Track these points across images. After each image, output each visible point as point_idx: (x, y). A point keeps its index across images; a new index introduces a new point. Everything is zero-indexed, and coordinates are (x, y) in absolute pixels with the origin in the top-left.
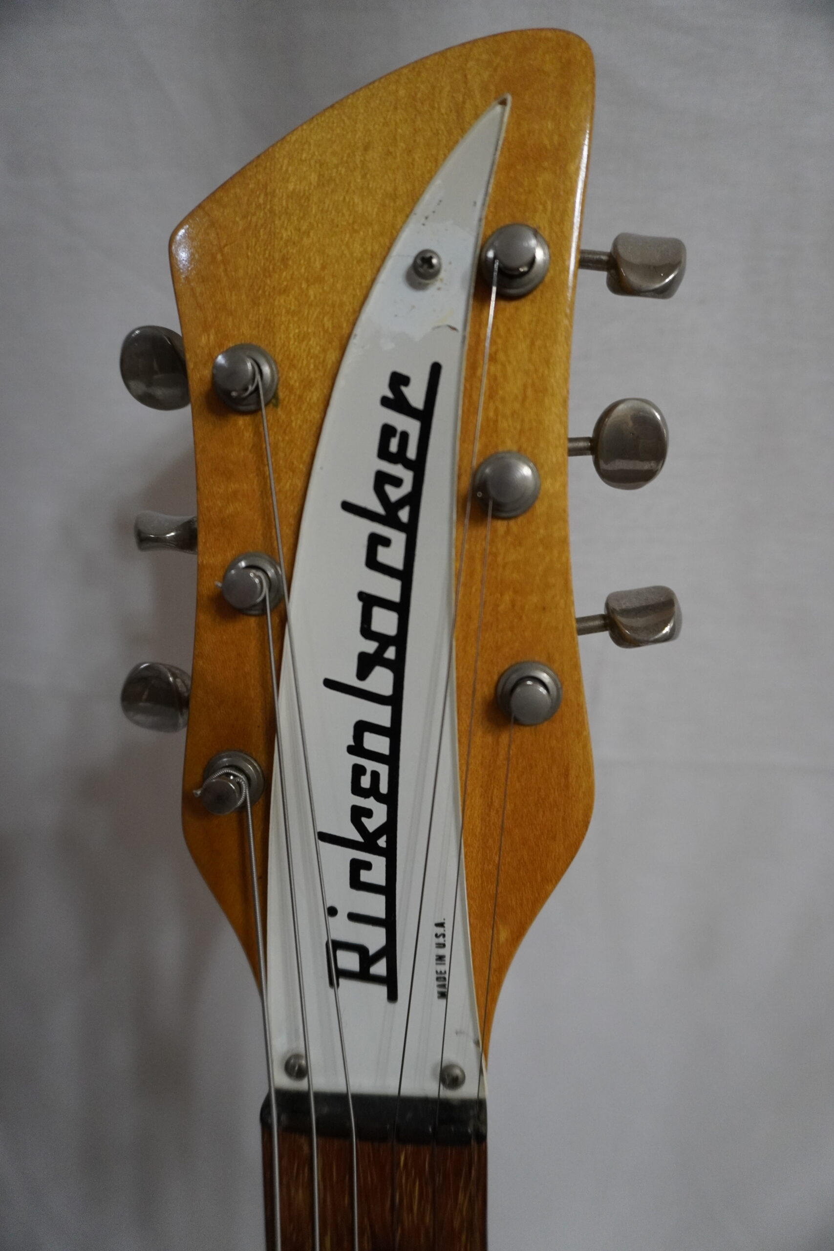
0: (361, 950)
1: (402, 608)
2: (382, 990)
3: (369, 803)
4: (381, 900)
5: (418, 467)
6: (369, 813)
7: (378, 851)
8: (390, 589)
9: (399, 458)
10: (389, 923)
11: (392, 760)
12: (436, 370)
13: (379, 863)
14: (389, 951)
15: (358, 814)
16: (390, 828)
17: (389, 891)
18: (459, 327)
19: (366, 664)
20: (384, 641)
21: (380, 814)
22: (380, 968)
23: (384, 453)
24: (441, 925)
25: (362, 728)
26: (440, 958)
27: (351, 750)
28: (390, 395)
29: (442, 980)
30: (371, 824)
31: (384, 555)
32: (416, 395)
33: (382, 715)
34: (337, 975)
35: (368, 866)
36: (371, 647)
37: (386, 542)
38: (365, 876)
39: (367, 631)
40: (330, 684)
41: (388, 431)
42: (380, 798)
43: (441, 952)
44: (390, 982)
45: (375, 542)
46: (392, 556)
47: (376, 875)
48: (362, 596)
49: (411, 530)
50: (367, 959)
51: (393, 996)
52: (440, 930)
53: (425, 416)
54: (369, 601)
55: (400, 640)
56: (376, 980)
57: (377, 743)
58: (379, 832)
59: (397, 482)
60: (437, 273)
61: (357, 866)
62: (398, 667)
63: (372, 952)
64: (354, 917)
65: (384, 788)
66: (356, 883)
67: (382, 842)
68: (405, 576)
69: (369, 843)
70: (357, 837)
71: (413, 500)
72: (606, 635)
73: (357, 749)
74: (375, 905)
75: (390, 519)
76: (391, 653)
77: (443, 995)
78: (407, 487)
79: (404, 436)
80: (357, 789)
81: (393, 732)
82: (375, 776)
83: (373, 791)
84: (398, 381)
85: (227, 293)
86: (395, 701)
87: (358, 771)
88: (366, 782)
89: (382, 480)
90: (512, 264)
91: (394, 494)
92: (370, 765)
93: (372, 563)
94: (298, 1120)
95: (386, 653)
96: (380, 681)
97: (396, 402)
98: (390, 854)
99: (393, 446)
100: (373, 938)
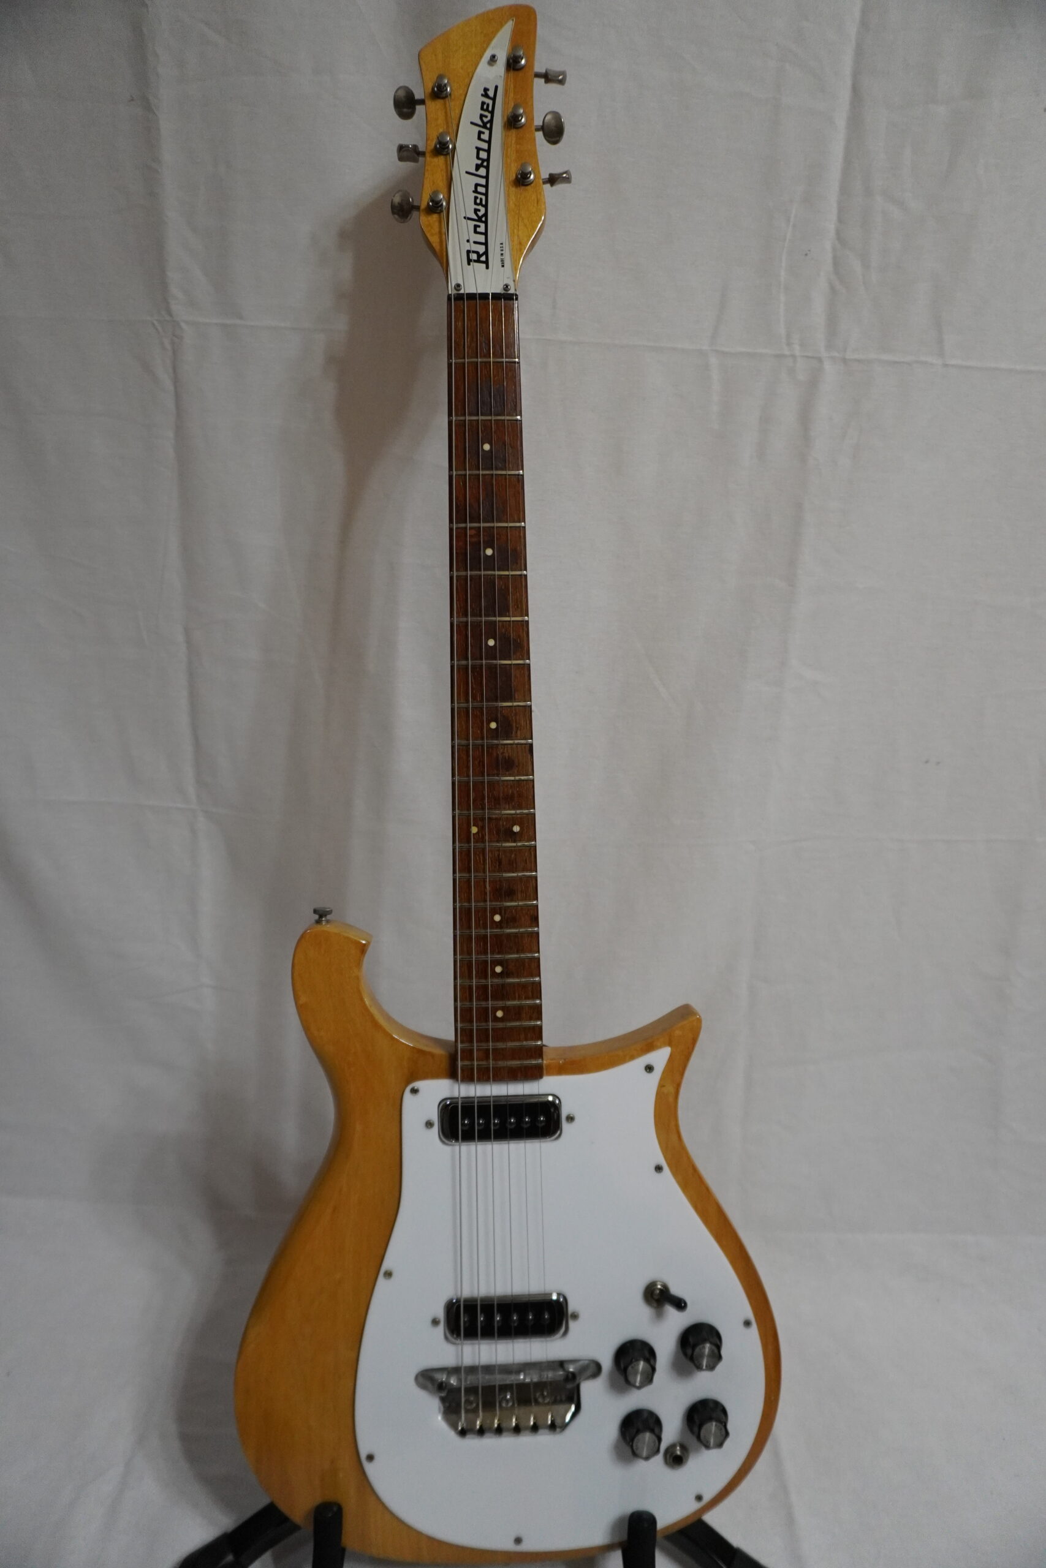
0: (477, 253)
1: (488, 151)
2: (484, 265)
3: (479, 207)
4: (483, 237)
5: (492, 113)
6: (479, 210)
7: (482, 222)
8: (485, 146)
9: (487, 110)
10: (486, 244)
11: (486, 194)
12: (496, 87)
13: (483, 225)
14: (486, 253)
15: (476, 211)
16: (486, 215)
17: (486, 234)
18: (503, 76)
19: (478, 167)
20: (483, 160)
21: (482, 211)
22: (483, 258)
23: (482, 108)
24: (502, 244)
25: (477, 185)
26: (502, 254)
27: (474, 192)
28: (483, 93)
29: (502, 261)
30: (480, 214)
31: (483, 136)
32: (491, 93)
33: (483, 181)
34: (469, 261)
35: (479, 226)
36: (479, 162)
37: (483, 133)
38: (478, 230)
39: (478, 157)
40: (467, 173)
41: (483, 103)
42: (482, 206)
43: (502, 252)
44: (486, 263)
45: (480, 133)
46: (485, 137)
47: (482, 229)
48: (477, 148)
49: (490, 130)
50: (479, 256)
51: (487, 267)
52: (501, 246)
53: (494, 99)
54: (478, 149)
55: (488, 160)
56: (482, 262)
57: (481, 190)
58: (482, 216)
59: (486, 117)
60: (496, 61)
61: (476, 227)
62: (487, 168)
63: (481, 253)
64: (475, 242)
65: (484, 203)
66: (476, 232)
67: (483, 219)
68: (489, 142)
69: (479, 219)
70: (476, 217)
71: (491, 121)
73: (476, 191)
74: (482, 239)
75: (484, 126)
76: (485, 164)
77: (503, 266)
78: (489, 118)
79: (488, 105)
80: (476, 203)
81: (486, 186)
82: (481, 199)
83: (481, 204)
84: (486, 90)
86: (487, 177)
87: (476, 198)
88: (478, 201)
89: (482, 116)
90: (517, 61)
91: (485, 120)
92: (480, 196)
93: (479, 138)
94: (459, 297)
95: (484, 163)
96: (482, 171)
97: (486, 95)
98: (486, 223)
99: (485, 107)
100: (481, 249)
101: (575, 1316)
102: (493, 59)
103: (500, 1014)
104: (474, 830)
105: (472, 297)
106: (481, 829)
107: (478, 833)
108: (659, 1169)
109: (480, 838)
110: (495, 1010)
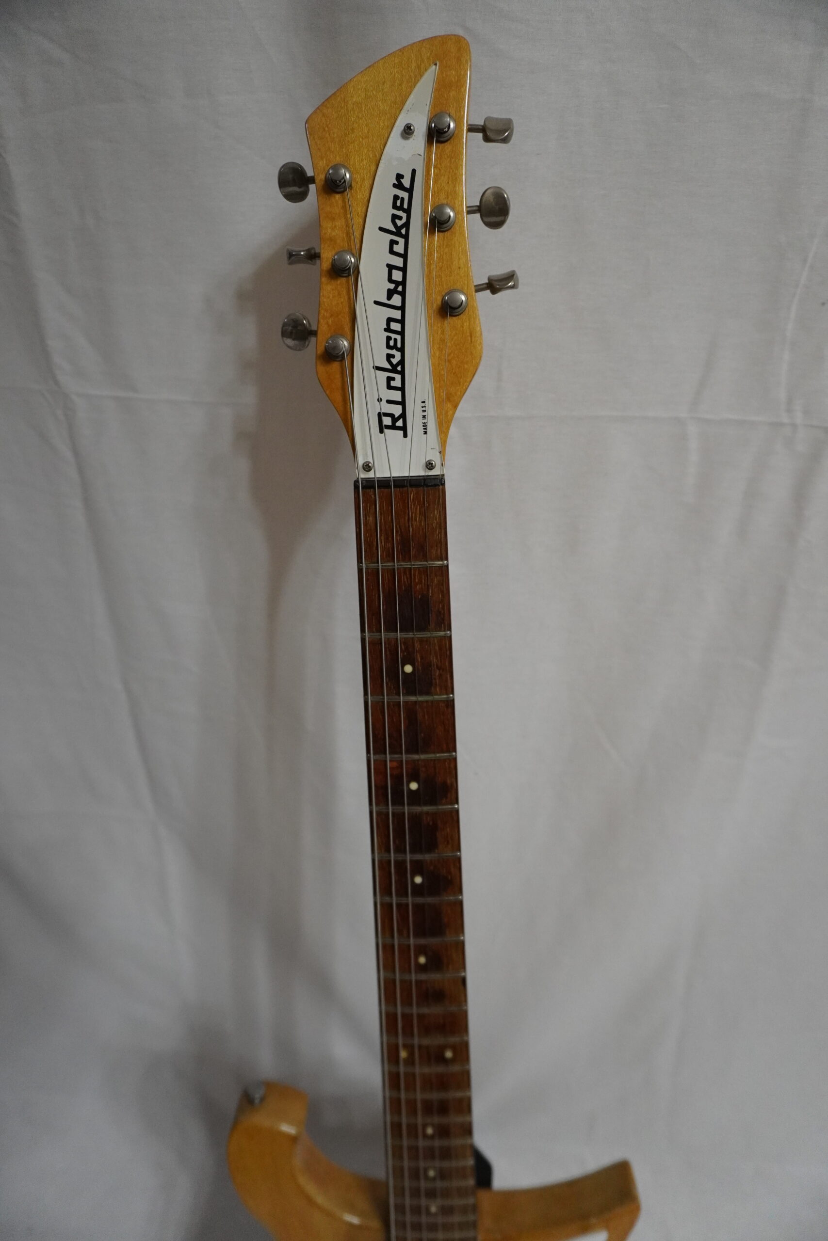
0: (391, 415)
1: (404, 270)
2: (401, 432)
3: (394, 352)
4: (399, 393)
5: (408, 212)
6: (393, 356)
7: (397, 372)
8: (399, 262)
9: (400, 208)
10: (403, 403)
11: (402, 333)
12: (414, 172)
13: (398, 377)
14: (403, 416)
15: (389, 357)
16: (402, 362)
17: (402, 389)
18: (422, 154)
19: (390, 294)
20: (397, 283)
21: (398, 357)
23: (395, 207)
24: (424, 402)
25: (389, 320)
26: (424, 417)
27: (386, 330)
28: (397, 183)
29: (425, 426)
30: (395, 361)
31: (396, 248)
32: (406, 183)
33: (397, 315)
34: (381, 427)
35: (394, 379)
36: (392, 286)
37: (397, 243)
38: (393, 384)
39: (390, 280)
40: (376, 303)
41: (396, 197)
42: (398, 350)
43: (424, 414)
44: (404, 429)
45: (393, 243)
46: (400, 248)
47: (397, 383)
48: (388, 265)
49: (406, 237)
50: (395, 420)
51: (405, 436)
52: (423, 405)
53: (410, 191)
54: (391, 267)
55: (403, 283)
56: (399, 428)
57: (396, 326)
58: (398, 364)
59: (400, 218)
60: (413, 132)
61: (389, 379)
62: (403, 294)
63: (396, 416)
64: (389, 402)
65: (399, 345)
66: (389, 387)
67: (399, 368)
68: (405, 256)
69: (394, 369)
70: (389, 367)
71: (407, 225)
72: (488, 291)
73: (388, 329)
74: (397, 396)
75: (398, 233)
76: (400, 289)
77: (425, 433)
78: (404, 220)
79: (403, 199)
80: (388, 347)
81: (402, 321)
82: (396, 340)
83: (395, 347)
84: (399, 177)
85: (330, 144)
86: (402, 308)
87: (389, 339)
88: (392, 343)
89: (394, 217)
90: (441, 127)
91: (399, 223)
92: (393, 336)
93: (392, 251)
94: (369, 484)
95: (398, 288)
96: (396, 300)
97: (399, 186)
98: (402, 373)
99: (398, 204)
100: (397, 410)
102: (408, 131)
103: (433, 1209)
104: (403, 1054)
105: (384, 483)
106: (411, 1054)
107: (408, 1057)
109: (410, 1061)
110: (428, 1206)
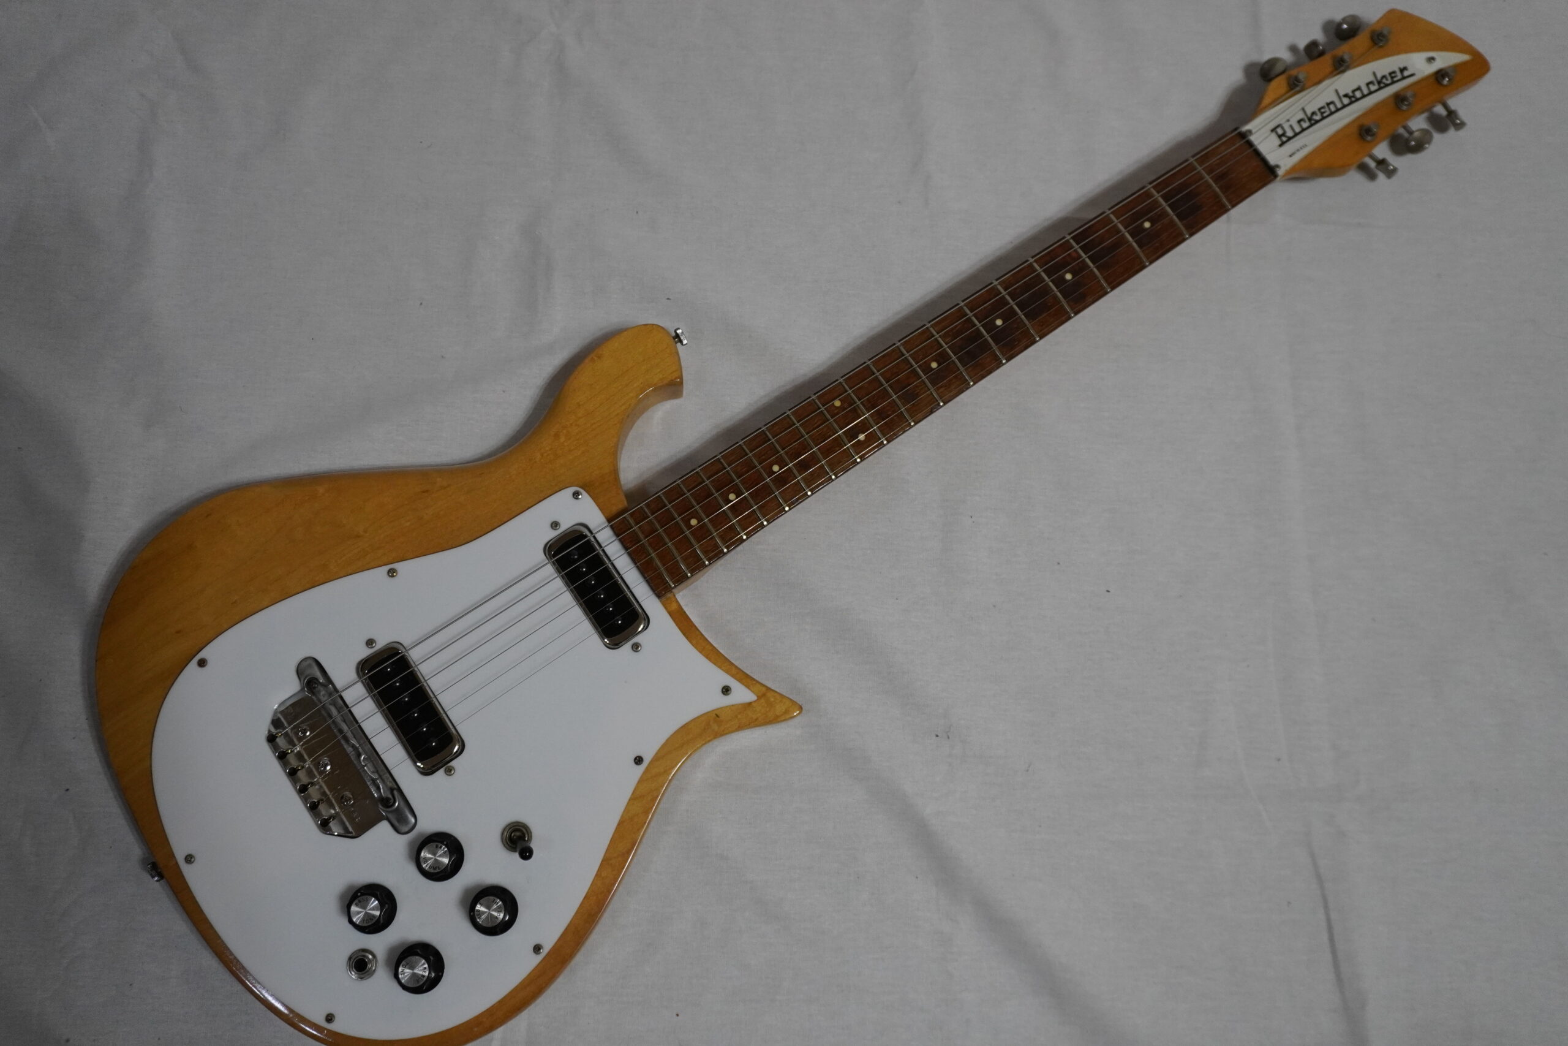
0: (1284, 131)
1: (1364, 96)
2: (1280, 142)
3: (1318, 114)
4: (1299, 130)
5: (1393, 82)
6: (1316, 115)
7: (1309, 122)
8: (1365, 91)
9: (1392, 77)
10: (1296, 135)
11: (1332, 113)
12: (1413, 75)
13: (1307, 124)
14: (1290, 139)
15: (1314, 113)
16: (1317, 122)
17: (1303, 130)
18: (1425, 75)
19: (1346, 96)
20: (1354, 96)
21: (1318, 117)
22: (1284, 139)
23: (1390, 73)
25: (1332, 103)
26: (1297, 152)
27: (1326, 103)
28: (1402, 68)
29: (1293, 153)
30: (1314, 117)
31: (1371, 86)
32: (1406, 73)
33: (1339, 105)
34: (1274, 130)
36: (1351, 94)
37: (1374, 85)
38: (1302, 123)
39: (1353, 91)
40: (1337, 90)
41: (1394, 72)
42: (1321, 116)
43: (1299, 151)
44: (1282, 144)
45: (1372, 82)
46: (1372, 88)
47: (1304, 125)
48: (1359, 86)
49: (1380, 88)
50: (1284, 134)
51: (1281, 145)
53: (1404, 78)
54: (1359, 89)
55: (1357, 100)
56: (1281, 140)
57: (1332, 108)
58: (1314, 120)
59: (1387, 80)
60: (1432, 63)
61: (1303, 119)
62: (1351, 103)
63: (1286, 135)
64: (1291, 126)
65: (1324, 115)
66: (1299, 122)
67: (1313, 122)
68: (1371, 93)
69: (1310, 119)
70: (1309, 115)
71: (1387, 85)
73: (1328, 104)
74: (1297, 129)
75: (1379, 82)
77: (1290, 156)
78: (1387, 82)
79: (1396, 76)
80: (1319, 109)
81: (1337, 110)
82: (1325, 112)
83: (1322, 113)
84: (1405, 69)
86: (1344, 106)
87: (1323, 108)
88: (1323, 110)
89: (1384, 76)
91: (1384, 80)
92: (1327, 109)
93: (1368, 84)
94: (1243, 136)
95: (1352, 99)
96: (1346, 101)
97: (1402, 70)
98: (1311, 125)
99: (1393, 75)
100: (1290, 133)
101: (449, 771)
102: (1431, 60)
103: (694, 522)
104: (836, 402)
105: (1250, 144)
106: (842, 408)
107: (837, 408)
108: (638, 760)
109: (833, 412)
110: (695, 515)
